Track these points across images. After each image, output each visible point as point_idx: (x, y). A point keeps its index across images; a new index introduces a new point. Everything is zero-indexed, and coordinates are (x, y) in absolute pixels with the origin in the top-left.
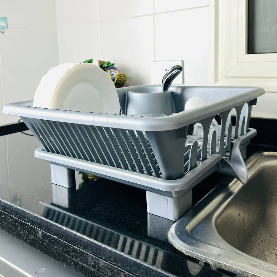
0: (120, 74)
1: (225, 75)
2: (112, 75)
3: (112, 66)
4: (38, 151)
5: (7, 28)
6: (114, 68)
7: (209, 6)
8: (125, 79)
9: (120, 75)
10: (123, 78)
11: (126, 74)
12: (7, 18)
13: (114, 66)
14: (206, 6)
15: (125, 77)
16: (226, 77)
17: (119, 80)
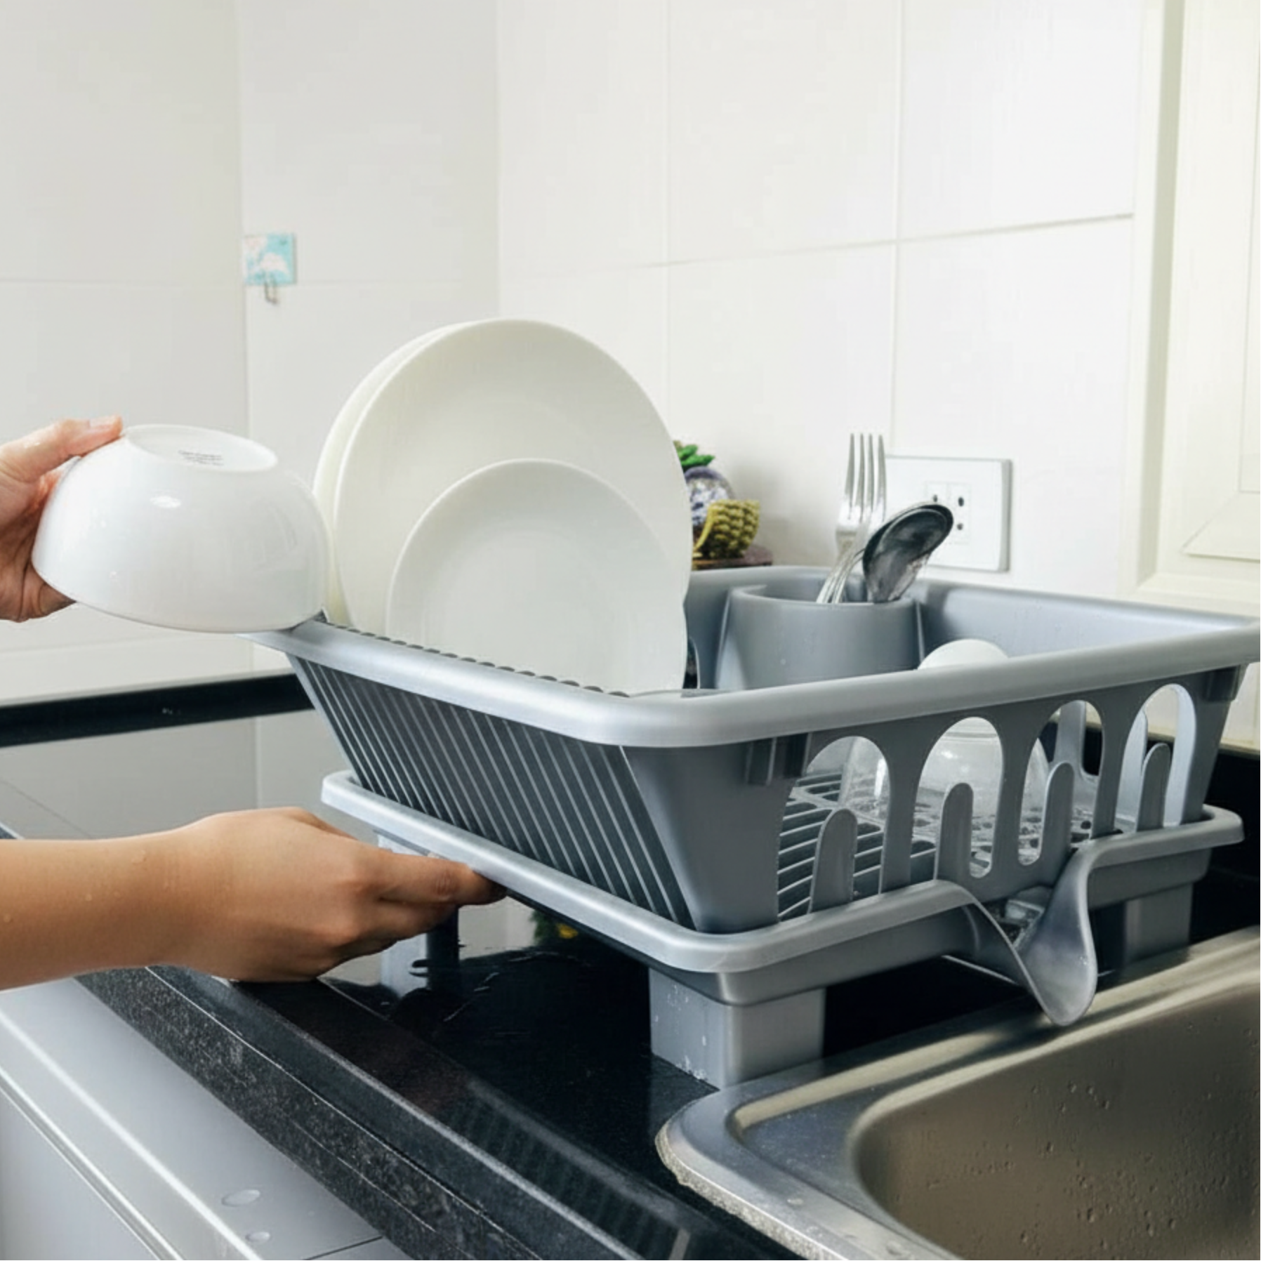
0: (730, 507)
1: (1185, 545)
2: (699, 506)
3: (700, 469)
4: (336, 782)
5: (295, 281)
6: (710, 476)
7: (1129, 216)
8: (749, 528)
9: (727, 510)
10: (740, 523)
11: (757, 507)
12: (294, 241)
13: (712, 466)
14: (1120, 217)
15: (750, 518)
16: (1193, 556)
17: (720, 532)
